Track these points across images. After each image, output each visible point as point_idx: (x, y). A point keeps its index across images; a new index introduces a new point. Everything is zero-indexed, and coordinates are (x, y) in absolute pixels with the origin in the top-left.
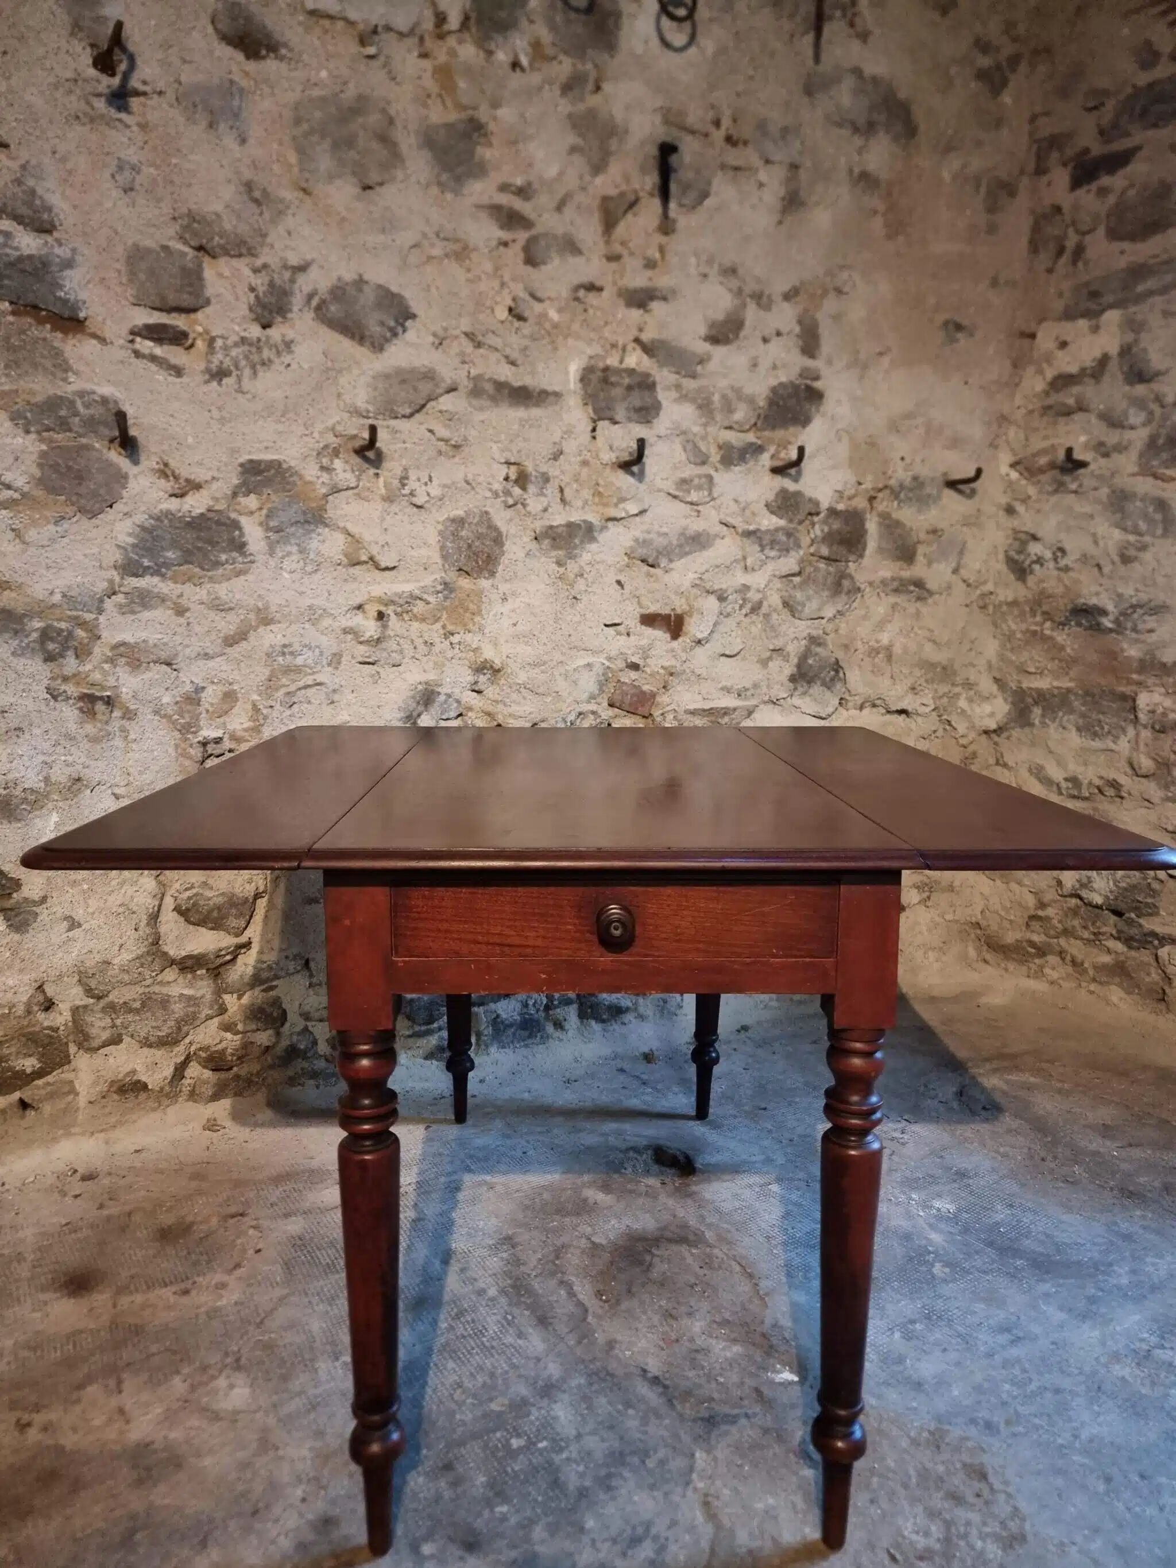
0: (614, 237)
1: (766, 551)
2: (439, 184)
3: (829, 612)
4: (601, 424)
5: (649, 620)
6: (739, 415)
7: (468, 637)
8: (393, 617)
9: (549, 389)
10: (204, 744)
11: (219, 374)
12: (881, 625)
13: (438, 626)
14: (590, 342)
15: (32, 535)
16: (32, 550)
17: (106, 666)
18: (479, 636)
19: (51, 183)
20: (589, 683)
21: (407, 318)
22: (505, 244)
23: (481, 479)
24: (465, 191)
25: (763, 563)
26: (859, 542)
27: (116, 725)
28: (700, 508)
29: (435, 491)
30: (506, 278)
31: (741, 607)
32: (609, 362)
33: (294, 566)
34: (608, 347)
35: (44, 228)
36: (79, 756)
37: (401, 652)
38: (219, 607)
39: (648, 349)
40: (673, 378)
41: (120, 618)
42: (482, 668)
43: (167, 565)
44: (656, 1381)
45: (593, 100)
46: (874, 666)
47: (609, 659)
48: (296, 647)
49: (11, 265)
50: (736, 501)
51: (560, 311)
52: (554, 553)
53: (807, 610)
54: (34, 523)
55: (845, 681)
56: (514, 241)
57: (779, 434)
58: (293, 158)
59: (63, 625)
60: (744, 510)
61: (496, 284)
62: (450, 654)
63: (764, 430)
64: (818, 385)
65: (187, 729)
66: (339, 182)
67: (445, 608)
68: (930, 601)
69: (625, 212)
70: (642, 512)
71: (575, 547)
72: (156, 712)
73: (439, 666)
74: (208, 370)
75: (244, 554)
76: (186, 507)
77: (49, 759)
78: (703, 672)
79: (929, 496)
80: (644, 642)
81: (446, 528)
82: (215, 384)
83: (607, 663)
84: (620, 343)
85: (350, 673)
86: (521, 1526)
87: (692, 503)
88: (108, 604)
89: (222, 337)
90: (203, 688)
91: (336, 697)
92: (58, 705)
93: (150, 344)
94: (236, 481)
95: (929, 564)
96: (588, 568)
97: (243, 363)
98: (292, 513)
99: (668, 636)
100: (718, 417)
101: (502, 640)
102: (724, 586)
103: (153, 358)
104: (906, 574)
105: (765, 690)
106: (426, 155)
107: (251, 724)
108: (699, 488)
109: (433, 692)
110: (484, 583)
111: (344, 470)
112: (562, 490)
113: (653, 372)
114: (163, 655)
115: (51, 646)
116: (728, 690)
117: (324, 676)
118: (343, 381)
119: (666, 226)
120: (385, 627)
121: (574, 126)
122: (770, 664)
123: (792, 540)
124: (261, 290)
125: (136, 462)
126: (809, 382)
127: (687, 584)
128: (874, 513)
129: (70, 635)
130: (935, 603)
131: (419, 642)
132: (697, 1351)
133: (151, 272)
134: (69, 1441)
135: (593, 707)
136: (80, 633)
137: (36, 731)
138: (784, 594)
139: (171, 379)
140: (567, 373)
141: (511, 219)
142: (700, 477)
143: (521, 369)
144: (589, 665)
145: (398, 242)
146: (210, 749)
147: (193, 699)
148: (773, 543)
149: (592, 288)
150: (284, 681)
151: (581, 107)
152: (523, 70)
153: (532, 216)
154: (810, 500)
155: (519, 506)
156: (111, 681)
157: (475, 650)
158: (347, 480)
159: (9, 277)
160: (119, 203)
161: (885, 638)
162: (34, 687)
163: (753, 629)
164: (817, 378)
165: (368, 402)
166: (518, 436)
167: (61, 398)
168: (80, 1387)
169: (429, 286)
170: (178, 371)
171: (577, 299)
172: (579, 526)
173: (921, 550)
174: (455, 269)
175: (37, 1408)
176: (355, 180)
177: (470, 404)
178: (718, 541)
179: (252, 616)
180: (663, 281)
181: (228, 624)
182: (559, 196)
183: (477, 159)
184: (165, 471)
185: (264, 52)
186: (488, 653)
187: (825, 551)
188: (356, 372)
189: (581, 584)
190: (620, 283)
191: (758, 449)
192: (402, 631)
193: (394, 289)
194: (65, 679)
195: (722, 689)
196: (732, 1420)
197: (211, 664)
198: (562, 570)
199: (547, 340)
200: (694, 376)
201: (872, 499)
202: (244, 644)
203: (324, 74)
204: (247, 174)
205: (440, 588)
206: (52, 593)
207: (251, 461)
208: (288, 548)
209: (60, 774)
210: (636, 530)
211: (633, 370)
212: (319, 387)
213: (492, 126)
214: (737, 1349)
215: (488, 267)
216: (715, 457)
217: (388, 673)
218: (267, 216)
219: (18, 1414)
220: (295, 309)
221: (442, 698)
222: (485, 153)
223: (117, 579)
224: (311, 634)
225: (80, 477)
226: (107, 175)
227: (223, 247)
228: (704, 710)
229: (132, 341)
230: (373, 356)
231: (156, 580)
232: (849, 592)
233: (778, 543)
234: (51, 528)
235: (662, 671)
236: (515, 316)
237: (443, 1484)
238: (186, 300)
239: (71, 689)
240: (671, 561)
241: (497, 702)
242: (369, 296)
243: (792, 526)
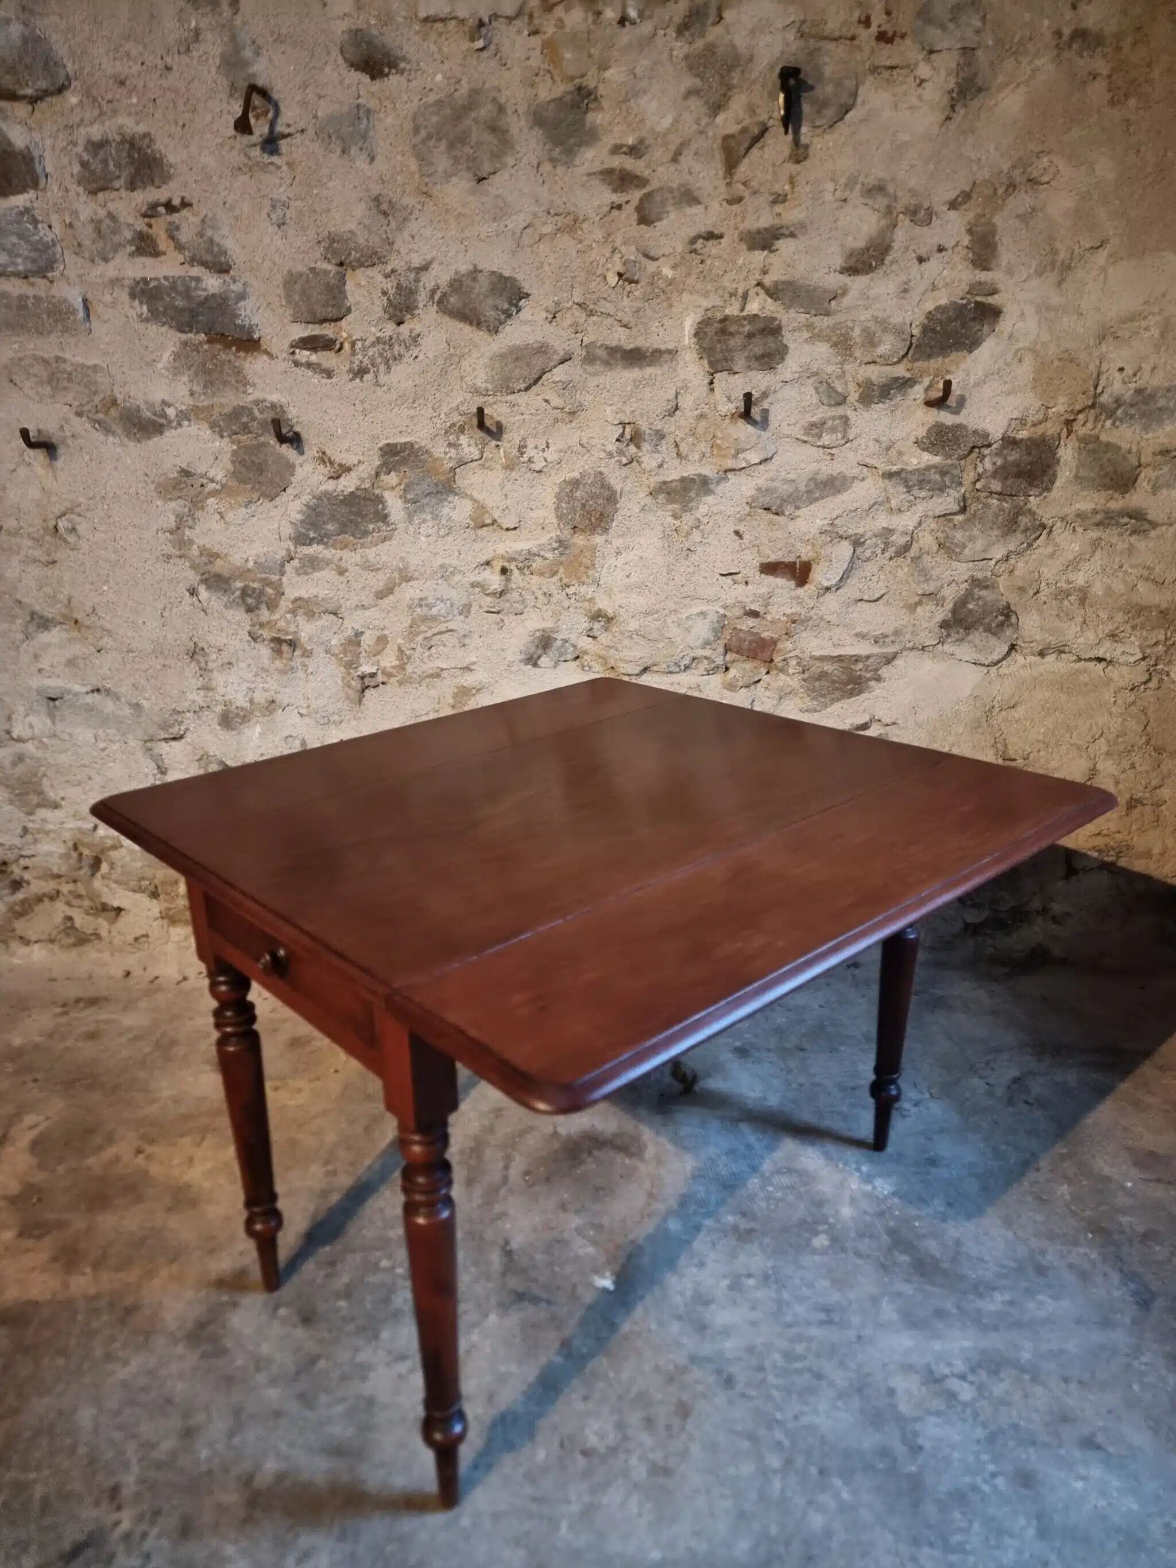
0: (735, 178)
1: (915, 491)
2: (553, 161)
3: (998, 552)
4: (717, 376)
5: (770, 568)
6: (883, 349)
7: (583, 589)
8: (516, 572)
9: (663, 347)
10: (362, 678)
11: (360, 372)
12: (1073, 564)
13: (555, 579)
14: (706, 294)
15: (230, 516)
16: (232, 528)
17: (289, 616)
18: (594, 588)
19: (225, 231)
20: (702, 630)
21: (521, 299)
22: (619, 207)
23: (594, 442)
24: (577, 162)
25: (911, 505)
26: (1044, 472)
27: (297, 662)
28: (833, 451)
29: (552, 455)
30: (618, 243)
31: (883, 551)
32: (727, 312)
33: (430, 531)
34: (727, 296)
35: (222, 269)
36: (272, 684)
37: (523, 601)
38: (370, 567)
39: (773, 293)
40: (803, 317)
41: (298, 579)
42: (597, 616)
43: (327, 536)
44: (508, 1254)
45: (713, 33)
46: (1060, 609)
47: (725, 607)
48: (431, 600)
49: (202, 304)
50: (877, 441)
51: (674, 267)
52: (670, 507)
53: (967, 552)
54: (232, 507)
55: (1017, 627)
56: (627, 202)
57: (935, 363)
58: (414, 166)
59: (256, 585)
60: (888, 449)
61: (607, 251)
62: (566, 603)
63: (918, 360)
64: (991, 300)
65: (351, 665)
66: (454, 180)
67: (561, 563)
68: (1153, 533)
69: (749, 148)
70: (766, 460)
71: (691, 500)
72: (327, 652)
73: (557, 615)
74: (351, 370)
75: (388, 524)
76: (340, 488)
77: (252, 686)
78: (833, 618)
79: (1160, 409)
80: (764, 590)
81: (562, 490)
82: (358, 380)
83: (722, 611)
84: (740, 291)
85: (479, 620)
86: (344, 1319)
87: (824, 447)
88: (289, 568)
89: (361, 340)
90: (362, 633)
91: (467, 641)
92: (257, 646)
93: (307, 353)
94: (377, 463)
95: (1155, 489)
96: (705, 520)
97: (379, 360)
98: (425, 487)
99: (792, 584)
100: (858, 353)
101: (616, 590)
102: (861, 531)
103: (309, 365)
104: (1117, 504)
105: (908, 636)
106: (538, 132)
107: (397, 663)
108: (833, 430)
109: (549, 638)
110: (598, 539)
111: (469, 445)
112: (677, 446)
113: (778, 316)
114: (331, 607)
115: (250, 601)
116: (862, 636)
117: (457, 623)
118: (465, 364)
119: (799, 153)
120: (508, 580)
121: (690, 68)
122: (919, 609)
123: (947, 479)
124: (392, 292)
125: (301, 453)
126: (979, 299)
127: (814, 530)
128: (1073, 436)
129: (262, 593)
130: (1159, 537)
131: (539, 593)
132: (558, 1241)
133: (303, 292)
134: (155, 1169)
135: (707, 652)
136: (269, 591)
137: (242, 665)
138: (939, 534)
139: (325, 380)
140: (683, 329)
141: (622, 180)
142: (833, 418)
143: (634, 331)
144: (703, 614)
145: (510, 226)
146: (367, 681)
147: (355, 640)
148: (921, 484)
149: (711, 236)
150: (423, 628)
151: (700, 44)
152: (633, 23)
153: (646, 173)
154: (975, 432)
155: (635, 464)
156: (292, 628)
157: (590, 600)
158: (471, 453)
159: (202, 314)
160: (275, 237)
161: (1080, 579)
162: (241, 632)
163: (900, 574)
164: (994, 292)
165: (486, 381)
166: (631, 396)
167: (243, 408)
168: (182, 1136)
169: (542, 263)
170: (329, 374)
171: (695, 251)
172: (693, 480)
173: (1146, 474)
174: (565, 241)
175: (152, 1142)
176: (468, 175)
177: (585, 371)
178: (857, 483)
179: (396, 575)
180: (791, 215)
181: (379, 581)
182: (673, 148)
183: (588, 125)
184: (324, 459)
185: (386, 70)
186: (603, 603)
187: (996, 486)
188: (475, 355)
189: (696, 536)
190: (742, 227)
191: (905, 384)
192: (522, 585)
193: (506, 274)
194: (262, 625)
195: (856, 635)
196: (536, 1300)
197: (368, 613)
198: (677, 523)
199: (663, 297)
200: (827, 314)
201: (1069, 423)
202: (391, 597)
203: (439, 77)
204: (376, 189)
205: (555, 545)
206: (247, 561)
207: (388, 445)
208: (424, 516)
209: (260, 697)
210: (761, 478)
211: (755, 315)
212: (444, 372)
213: (602, 90)
214: (591, 1250)
215: (599, 235)
216: (853, 397)
217: (510, 620)
218: (393, 225)
219: (140, 1143)
220: (421, 305)
221: (559, 643)
222: (596, 118)
223: (292, 548)
224: (444, 590)
225: (260, 469)
226: (264, 215)
227: (358, 261)
228: (833, 657)
229: (293, 353)
230: (490, 339)
231: (321, 547)
232: (1026, 530)
233: (929, 482)
234: (244, 510)
235: (784, 619)
236: (626, 280)
237: (322, 1273)
238: (331, 312)
239: (266, 634)
240: (798, 508)
241: (609, 647)
242: (483, 283)
243: (949, 462)
